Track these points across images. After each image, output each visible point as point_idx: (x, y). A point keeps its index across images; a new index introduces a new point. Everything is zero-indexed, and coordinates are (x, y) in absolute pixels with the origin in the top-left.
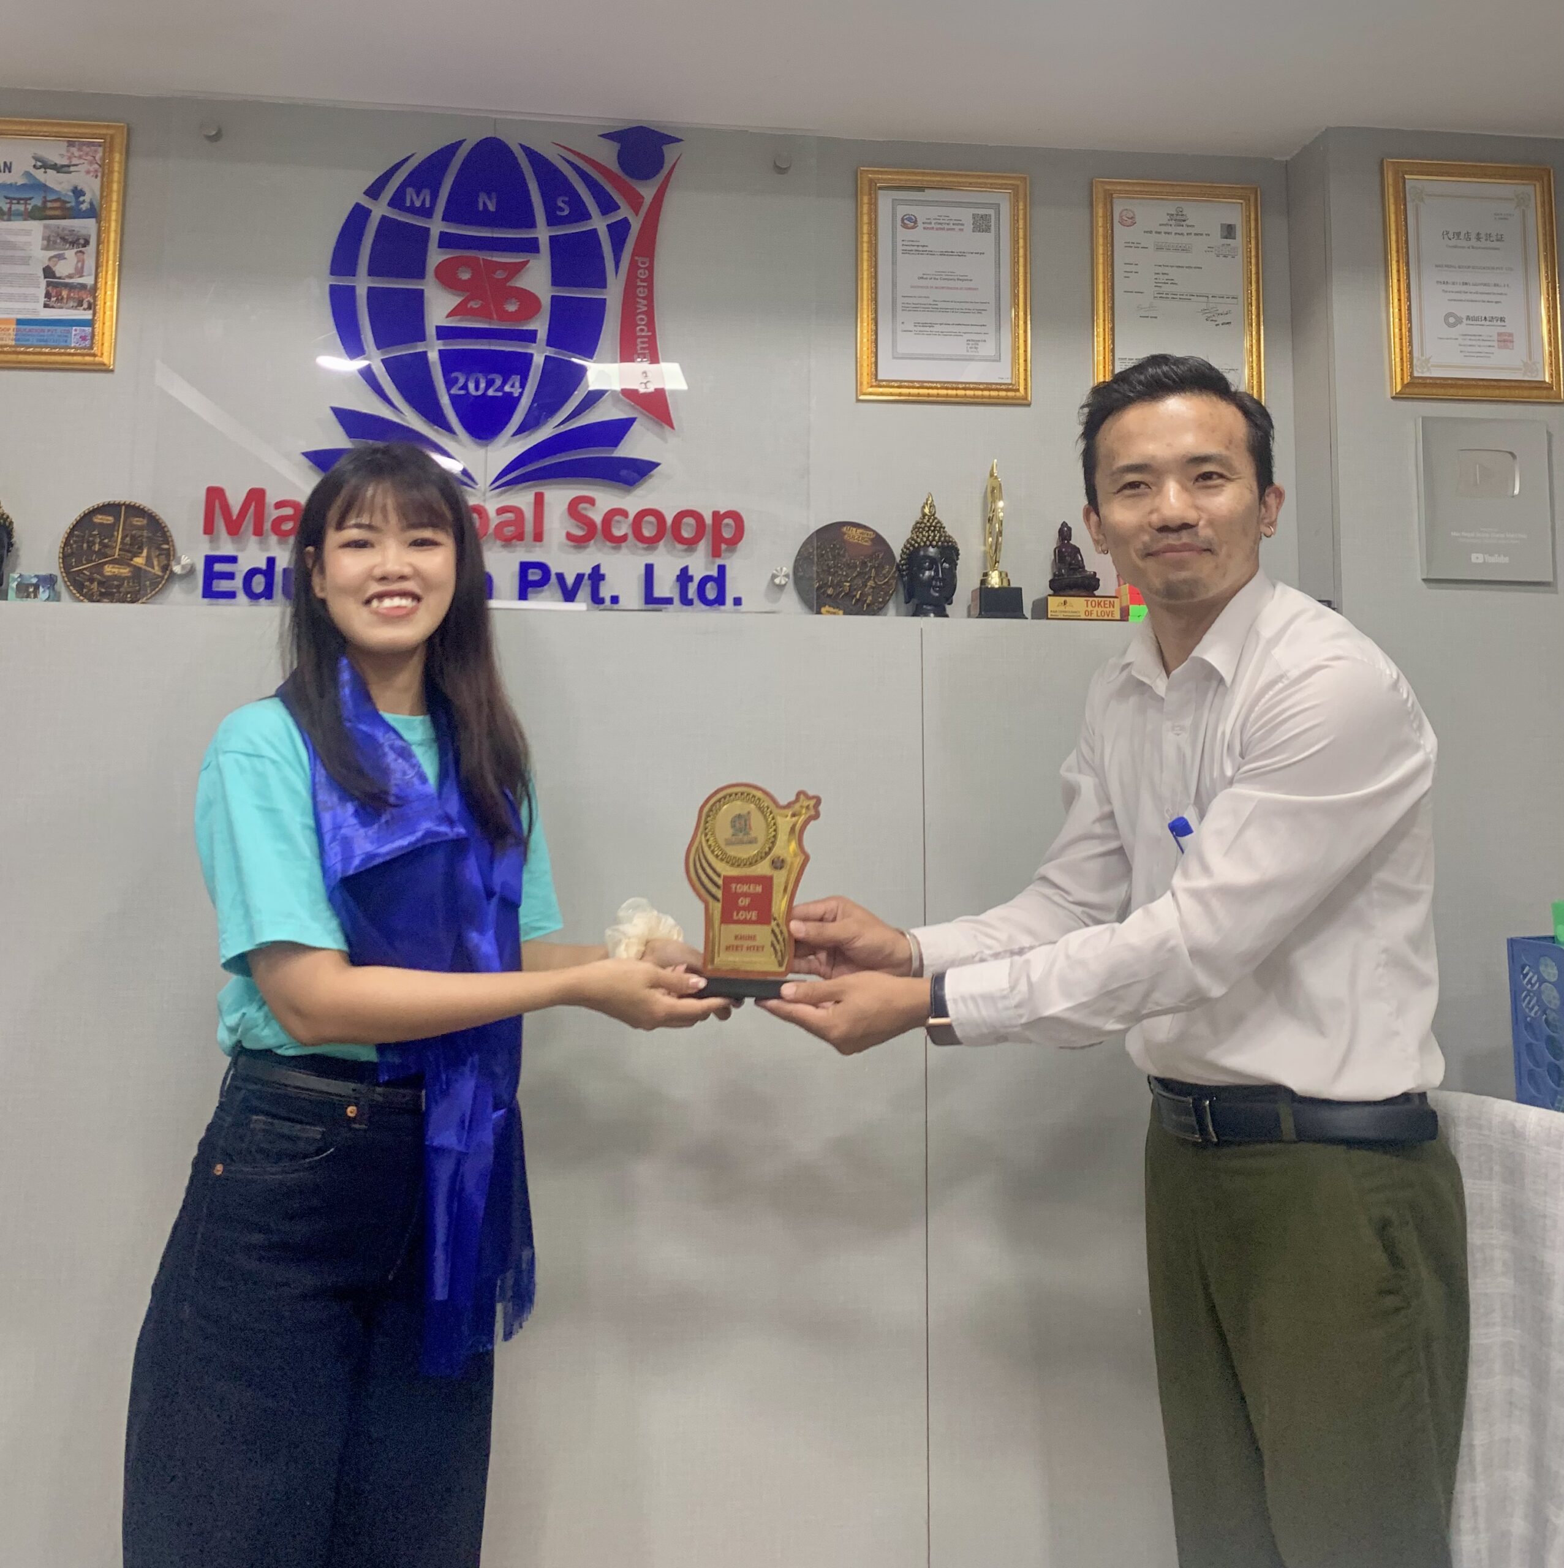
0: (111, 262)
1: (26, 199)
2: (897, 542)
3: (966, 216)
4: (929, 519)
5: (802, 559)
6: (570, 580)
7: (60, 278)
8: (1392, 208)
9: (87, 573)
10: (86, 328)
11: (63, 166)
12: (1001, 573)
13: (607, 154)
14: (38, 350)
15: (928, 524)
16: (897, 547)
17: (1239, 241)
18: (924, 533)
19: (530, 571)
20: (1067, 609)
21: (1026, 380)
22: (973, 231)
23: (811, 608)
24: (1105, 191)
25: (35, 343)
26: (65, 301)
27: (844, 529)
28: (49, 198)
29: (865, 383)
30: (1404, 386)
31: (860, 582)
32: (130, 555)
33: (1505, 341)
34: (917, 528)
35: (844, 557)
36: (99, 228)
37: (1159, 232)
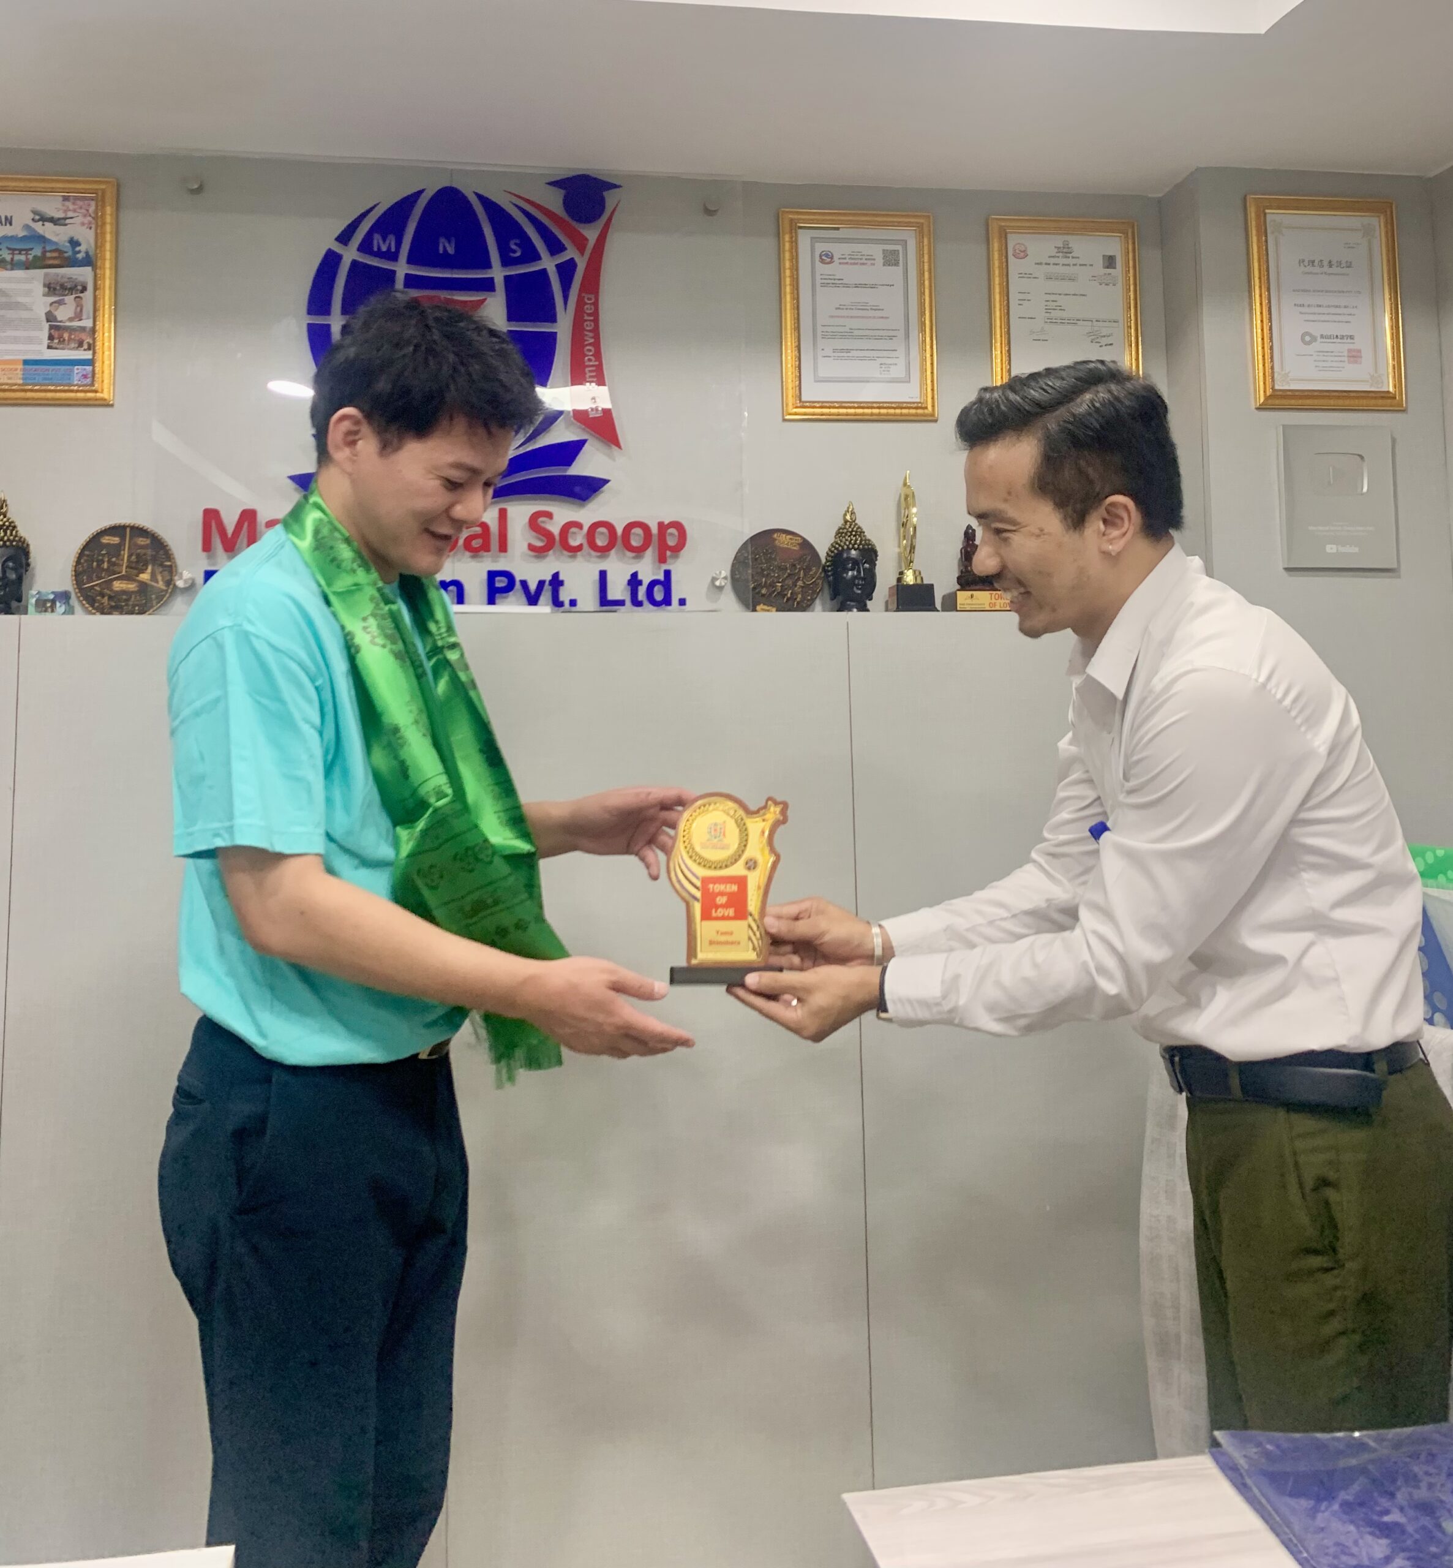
0: (107, 307)
1: (27, 250)
2: (823, 544)
3: (877, 251)
4: (851, 525)
5: (738, 563)
6: (533, 587)
7: (60, 322)
8: (1255, 239)
9: (97, 588)
10: (87, 367)
11: (59, 219)
12: (915, 572)
13: (554, 201)
14: (43, 388)
15: (850, 530)
16: (822, 550)
17: (1118, 271)
18: (847, 537)
19: (497, 579)
20: (974, 602)
21: (933, 398)
22: (884, 265)
23: (747, 606)
24: (1000, 227)
25: (41, 382)
26: (66, 342)
27: (775, 536)
28: (48, 248)
29: (790, 404)
30: (1267, 398)
31: (790, 582)
32: (135, 572)
33: (1355, 356)
34: (839, 533)
35: (775, 559)
36: (95, 276)
37: (1048, 264)
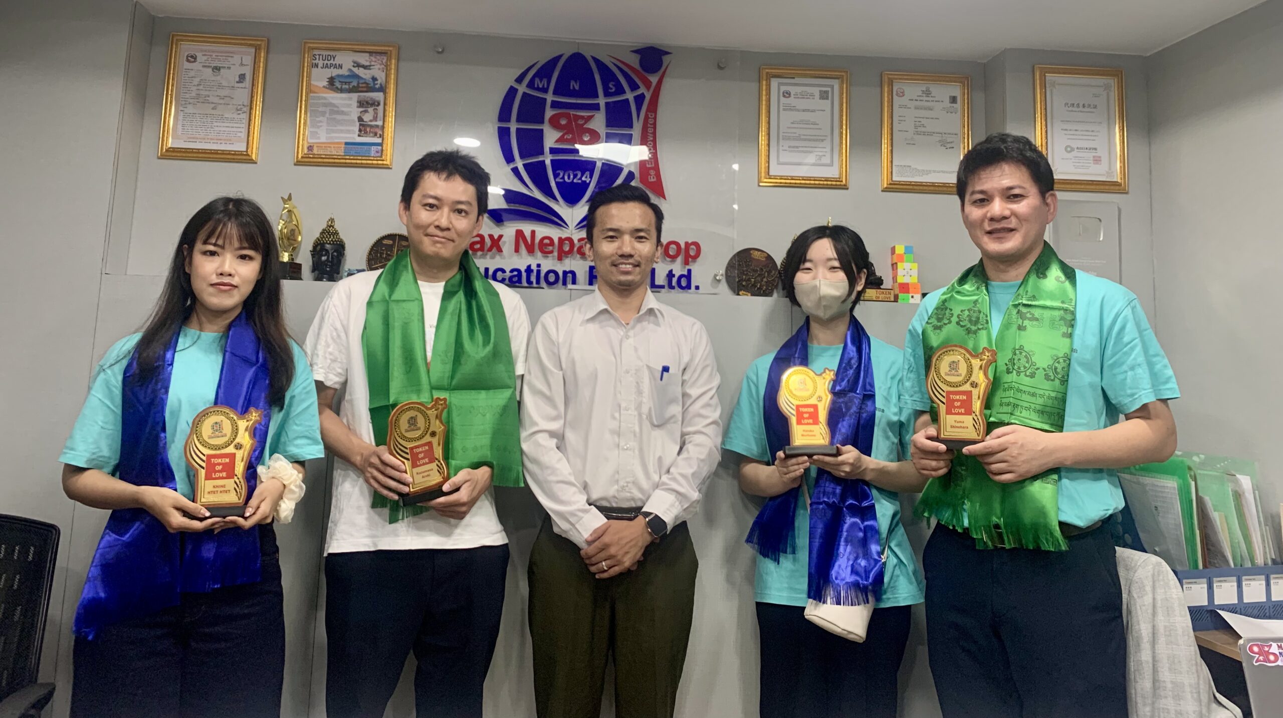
0: (390, 114)
1: (349, 83)
3: (816, 91)
5: (730, 266)
7: (366, 122)
8: (1039, 91)
10: (379, 147)
11: (367, 66)
13: (634, 61)
14: (356, 157)
17: (958, 105)
21: (846, 176)
22: (820, 99)
23: (734, 292)
24: (889, 79)
25: (354, 154)
26: (368, 133)
27: (752, 252)
28: (361, 81)
29: (763, 177)
31: (759, 279)
33: (1097, 160)
35: (751, 266)
36: (385, 99)
37: (916, 100)
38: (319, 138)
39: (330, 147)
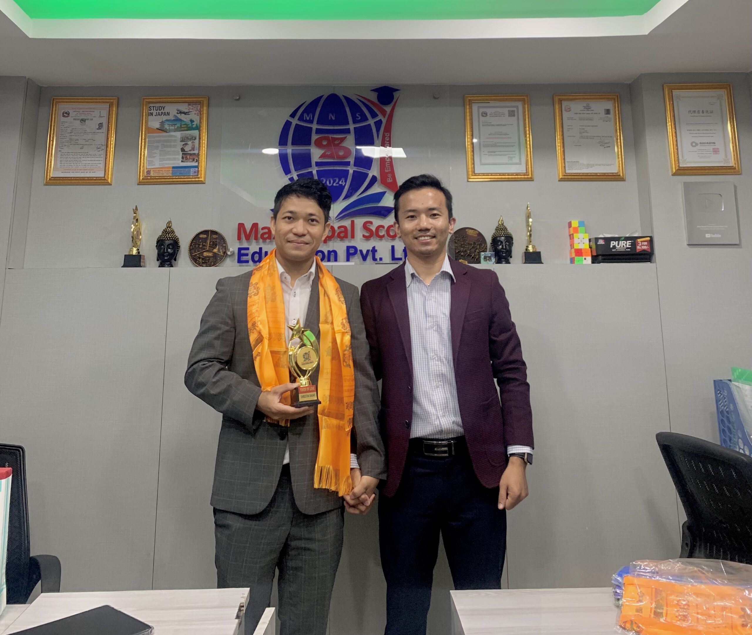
0: (204, 145)
1: (175, 125)
3: (506, 111)
4: (501, 226)
6: (365, 252)
7: (186, 152)
8: (668, 103)
9: (198, 255)
10: (196, 169)
11: (187, 112)
12: (533, 246)
13: (373, 97)
14: (180, 177)
15: (501, 228)
17: (611, 116)
18: (500, 231)
19: (350, 249)
21: (531, 171)
22: (509, 116)
24: (559, 99)
25: (179, 175)
26: (188, 159)
27: (466, 230)
28: (183, 123)
29: (471, 175)
30: (677, 170)
31: (473, 250)
32: (212, 248)
33: (716, 151)
34: (497, 230)
35: (467, 240)
36: (200, 133)
37: (580, 114)
38: (154, 165)
39: (162, 171)
